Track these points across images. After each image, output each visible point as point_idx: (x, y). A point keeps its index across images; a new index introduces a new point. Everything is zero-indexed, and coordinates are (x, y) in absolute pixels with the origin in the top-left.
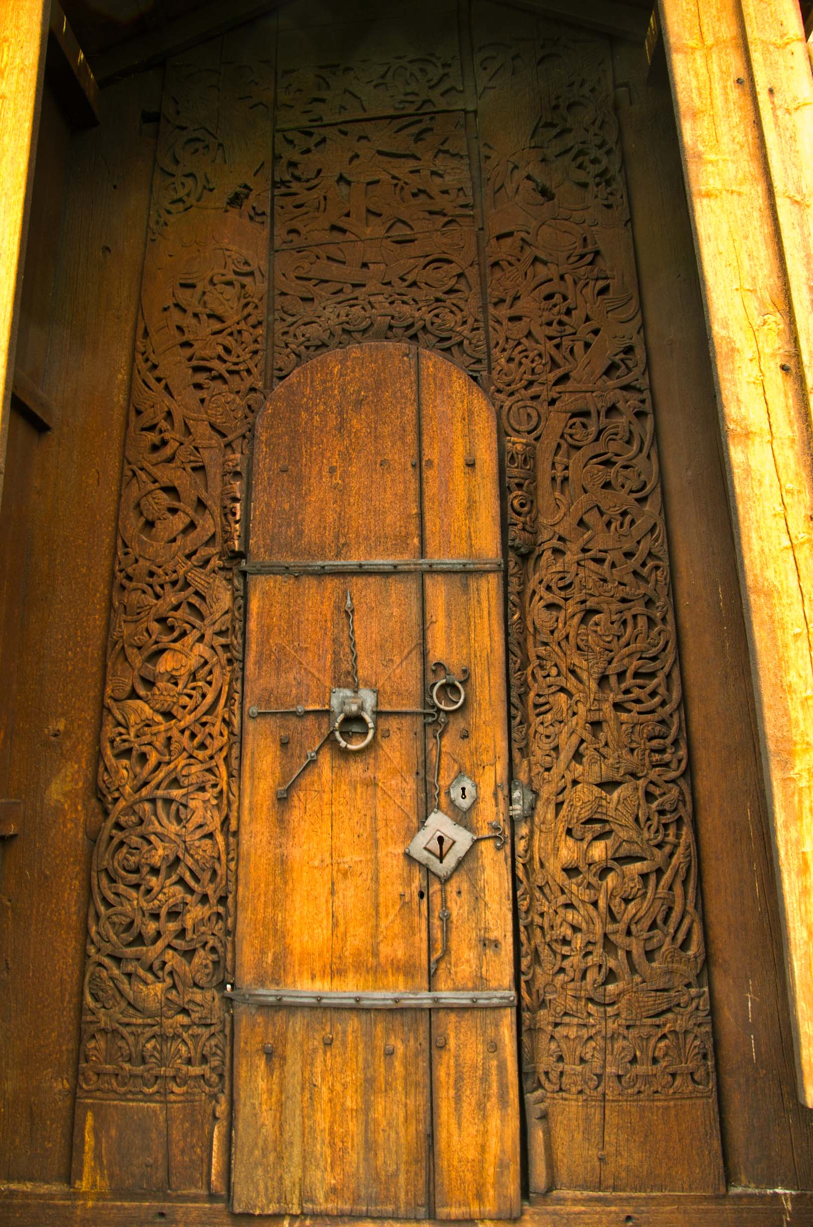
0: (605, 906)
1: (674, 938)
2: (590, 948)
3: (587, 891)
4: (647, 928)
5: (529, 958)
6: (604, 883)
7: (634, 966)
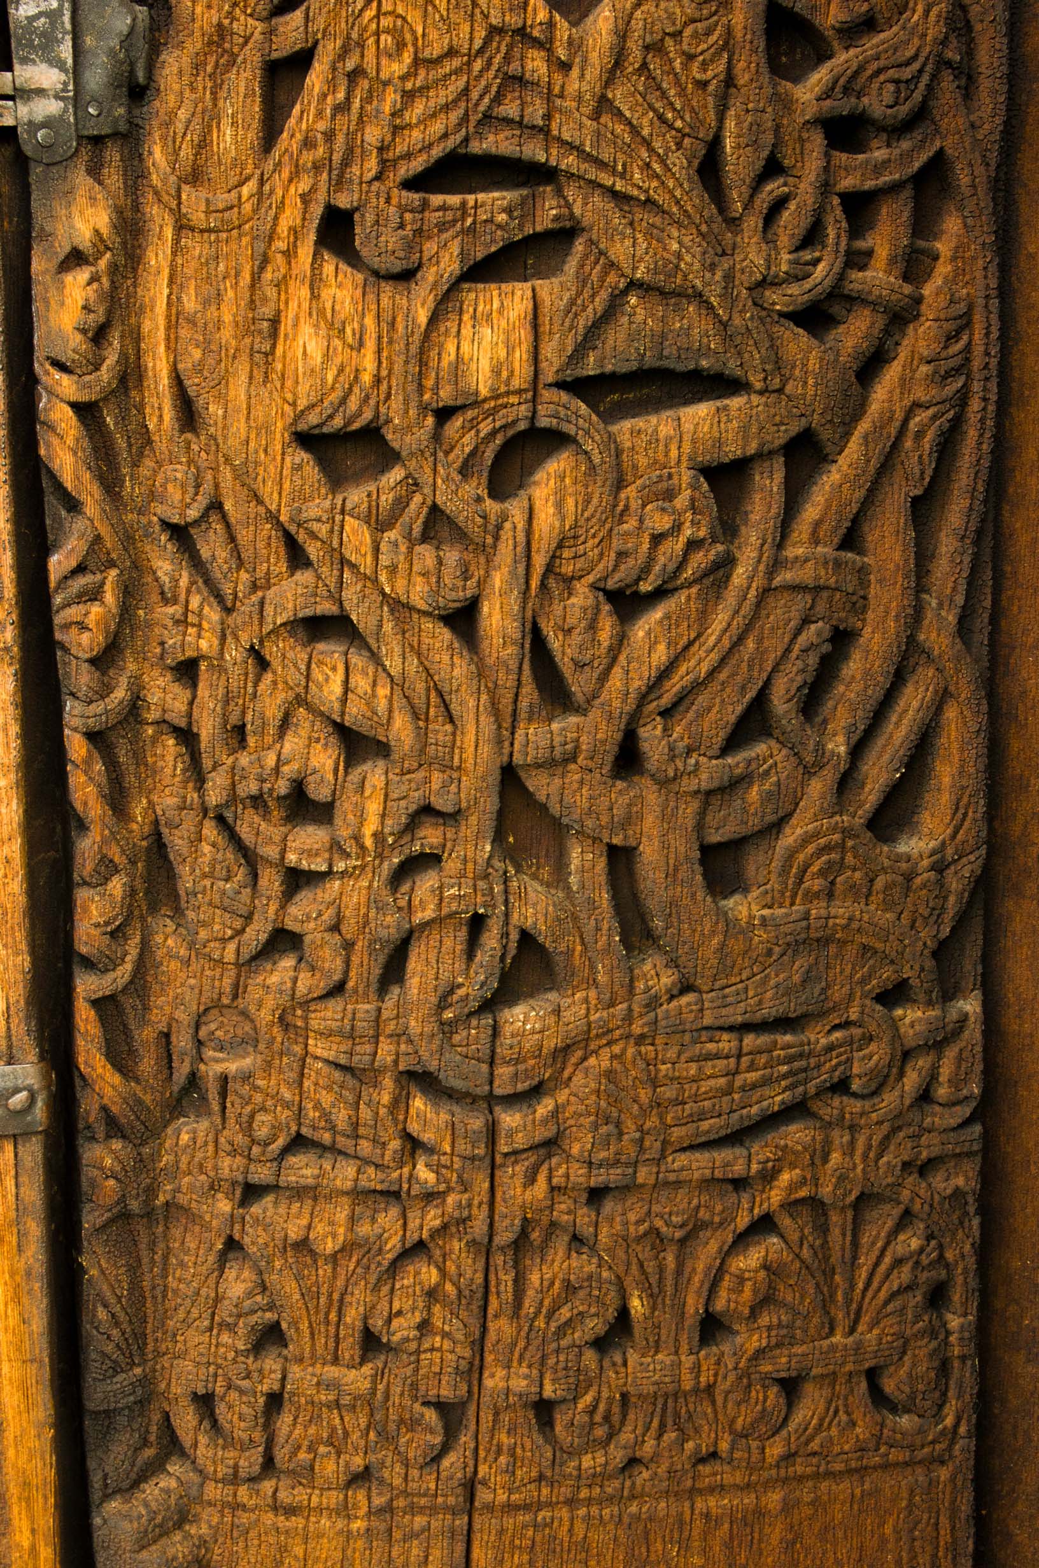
0: (513, 628)
1: (846, 782)
2: (430, 836)
3: (426, 555)
4: (719, 740)
5: (117, 886)
6: (516, 509)
7: (643, 917)
